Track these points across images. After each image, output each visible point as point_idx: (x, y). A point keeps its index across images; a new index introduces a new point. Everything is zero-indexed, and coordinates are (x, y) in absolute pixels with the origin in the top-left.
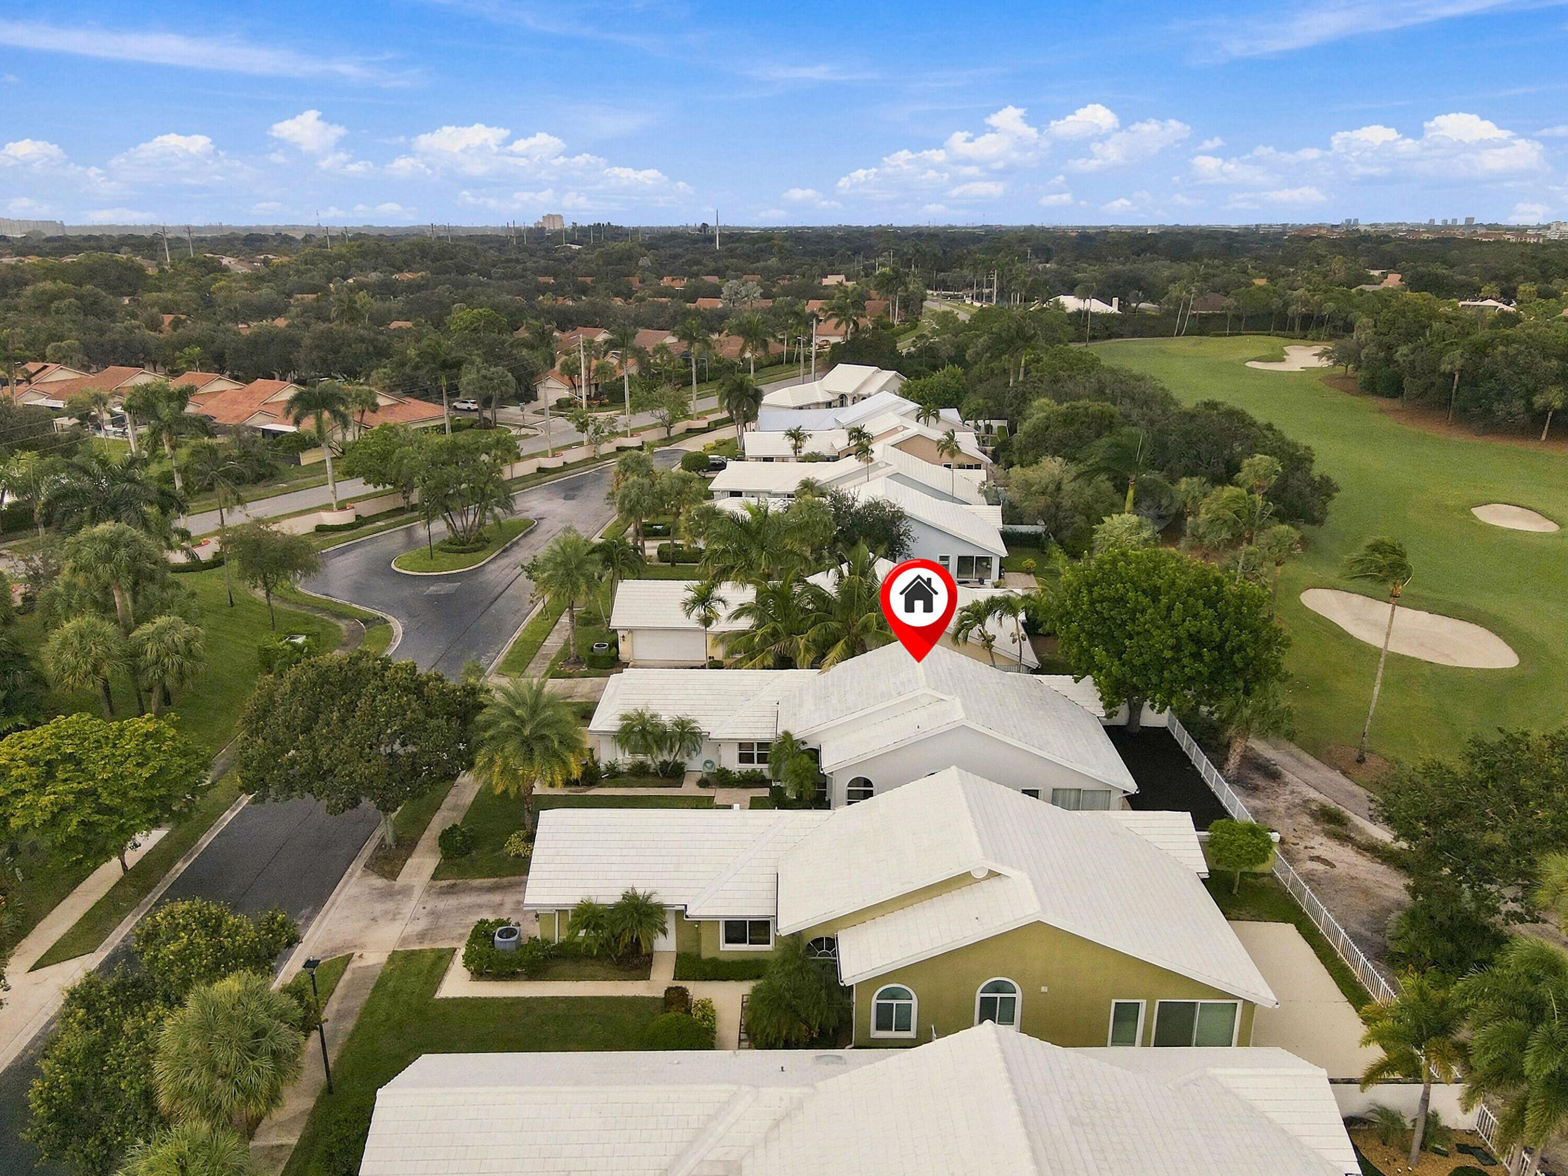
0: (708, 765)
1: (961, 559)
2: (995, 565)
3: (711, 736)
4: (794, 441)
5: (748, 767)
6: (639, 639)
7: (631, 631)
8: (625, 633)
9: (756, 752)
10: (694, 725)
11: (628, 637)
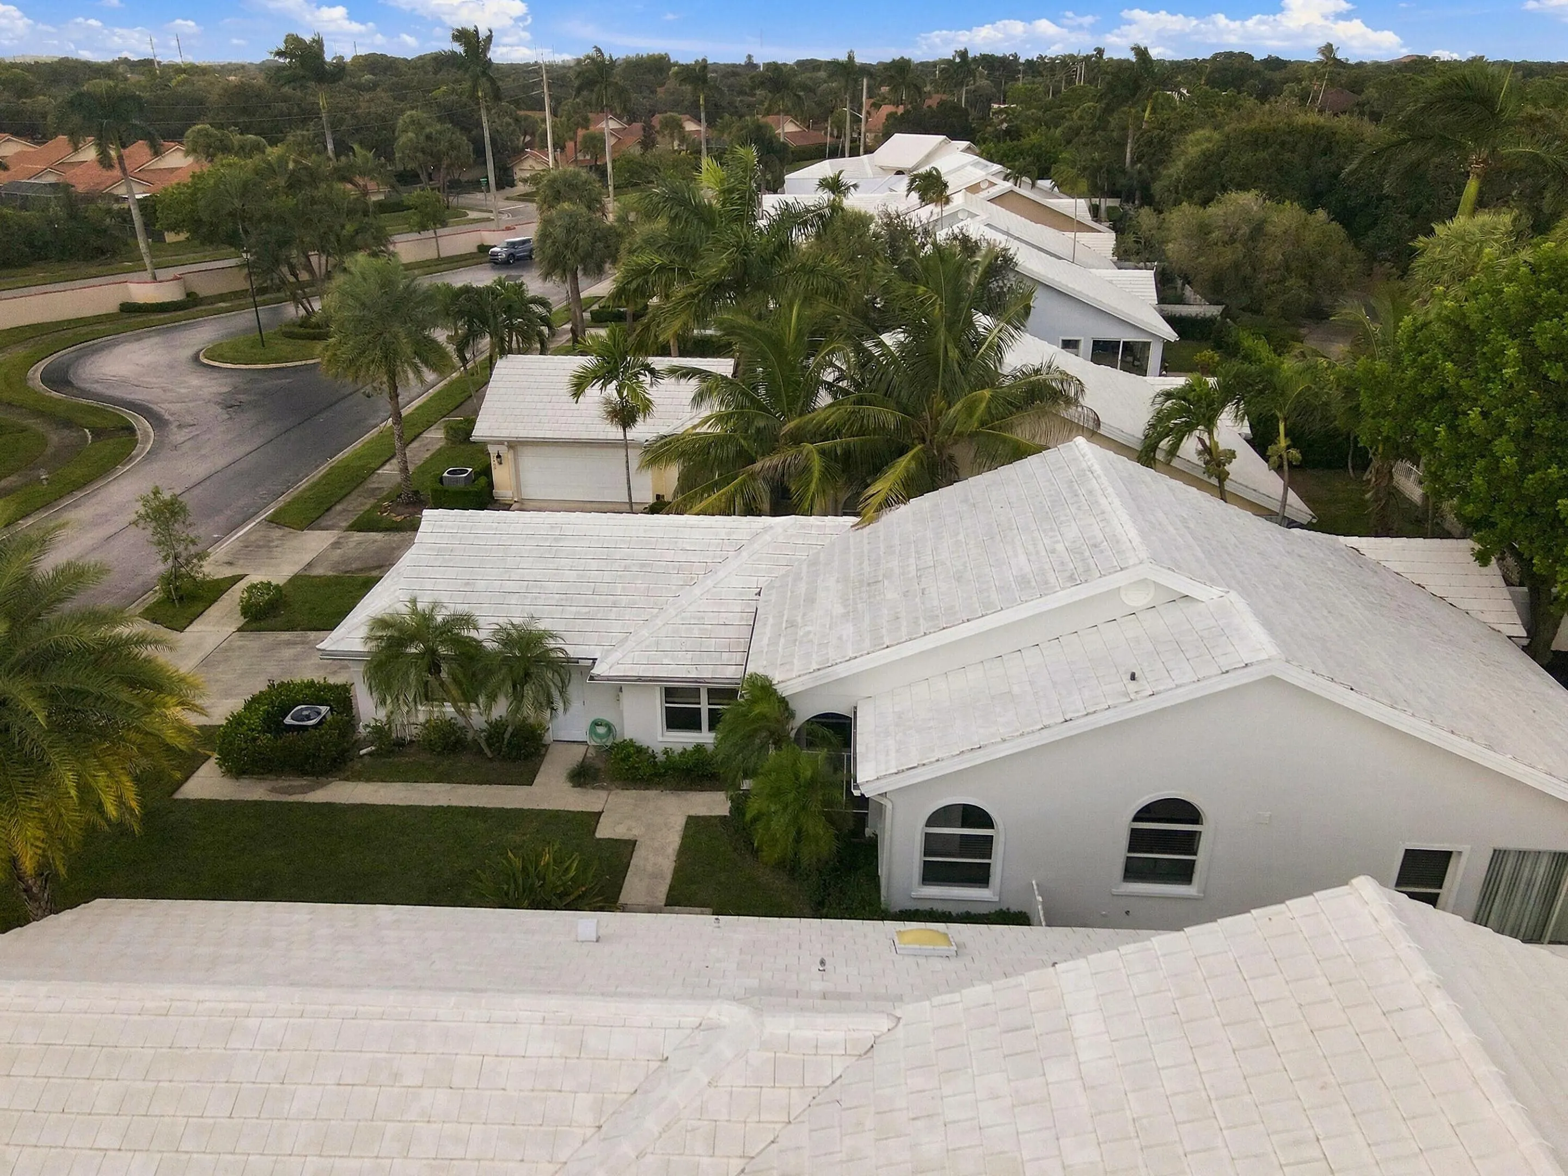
0: (601, 730)
1: (1099, 344)
2: (1156, 354)
3: (595, 671)
4: (831, 195)
5: (684, 739)
6: (530, 462)
7: (514, 445)
8: (503, 450)
9: (704, 707)
10: (551, 643)
11: (508, 455)
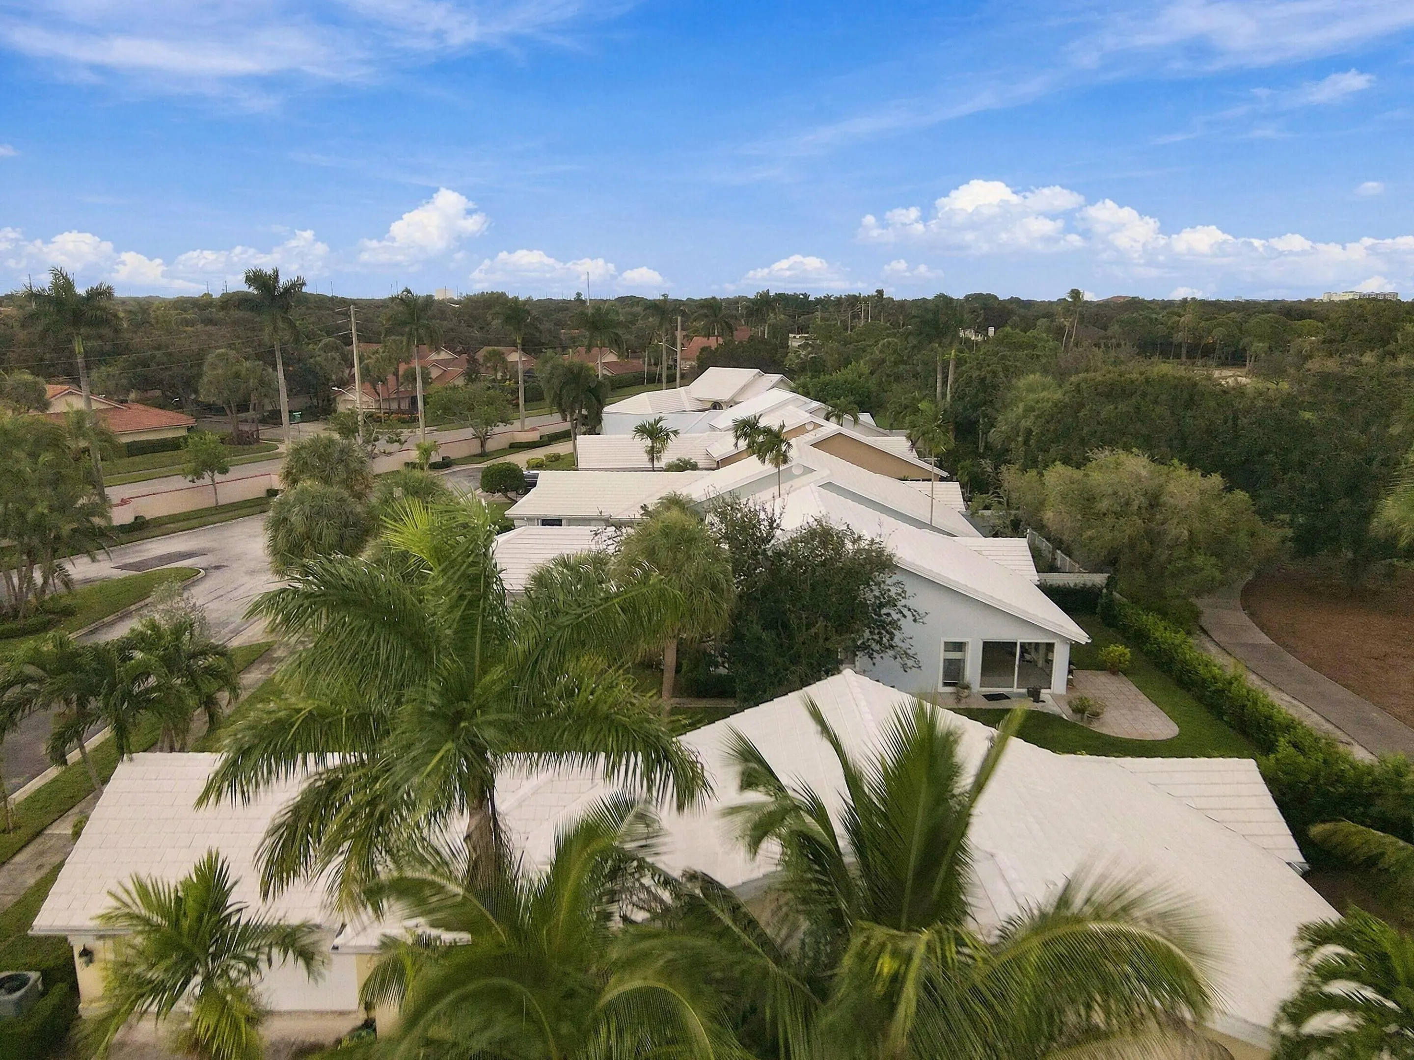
1: (989, 647)
2: (1061, 658)
4: (649, 442)
